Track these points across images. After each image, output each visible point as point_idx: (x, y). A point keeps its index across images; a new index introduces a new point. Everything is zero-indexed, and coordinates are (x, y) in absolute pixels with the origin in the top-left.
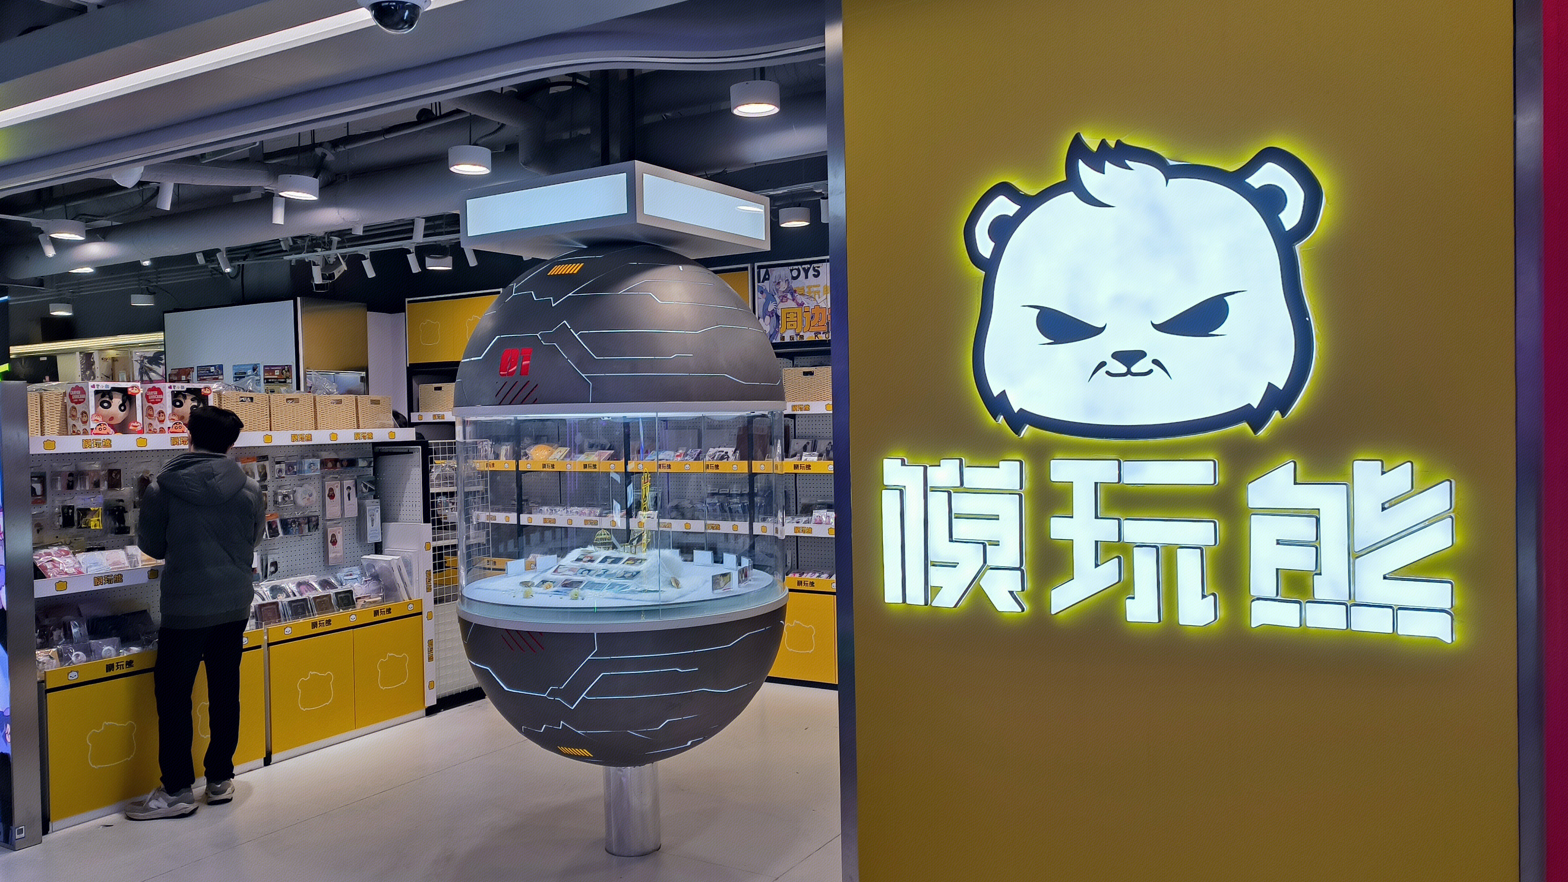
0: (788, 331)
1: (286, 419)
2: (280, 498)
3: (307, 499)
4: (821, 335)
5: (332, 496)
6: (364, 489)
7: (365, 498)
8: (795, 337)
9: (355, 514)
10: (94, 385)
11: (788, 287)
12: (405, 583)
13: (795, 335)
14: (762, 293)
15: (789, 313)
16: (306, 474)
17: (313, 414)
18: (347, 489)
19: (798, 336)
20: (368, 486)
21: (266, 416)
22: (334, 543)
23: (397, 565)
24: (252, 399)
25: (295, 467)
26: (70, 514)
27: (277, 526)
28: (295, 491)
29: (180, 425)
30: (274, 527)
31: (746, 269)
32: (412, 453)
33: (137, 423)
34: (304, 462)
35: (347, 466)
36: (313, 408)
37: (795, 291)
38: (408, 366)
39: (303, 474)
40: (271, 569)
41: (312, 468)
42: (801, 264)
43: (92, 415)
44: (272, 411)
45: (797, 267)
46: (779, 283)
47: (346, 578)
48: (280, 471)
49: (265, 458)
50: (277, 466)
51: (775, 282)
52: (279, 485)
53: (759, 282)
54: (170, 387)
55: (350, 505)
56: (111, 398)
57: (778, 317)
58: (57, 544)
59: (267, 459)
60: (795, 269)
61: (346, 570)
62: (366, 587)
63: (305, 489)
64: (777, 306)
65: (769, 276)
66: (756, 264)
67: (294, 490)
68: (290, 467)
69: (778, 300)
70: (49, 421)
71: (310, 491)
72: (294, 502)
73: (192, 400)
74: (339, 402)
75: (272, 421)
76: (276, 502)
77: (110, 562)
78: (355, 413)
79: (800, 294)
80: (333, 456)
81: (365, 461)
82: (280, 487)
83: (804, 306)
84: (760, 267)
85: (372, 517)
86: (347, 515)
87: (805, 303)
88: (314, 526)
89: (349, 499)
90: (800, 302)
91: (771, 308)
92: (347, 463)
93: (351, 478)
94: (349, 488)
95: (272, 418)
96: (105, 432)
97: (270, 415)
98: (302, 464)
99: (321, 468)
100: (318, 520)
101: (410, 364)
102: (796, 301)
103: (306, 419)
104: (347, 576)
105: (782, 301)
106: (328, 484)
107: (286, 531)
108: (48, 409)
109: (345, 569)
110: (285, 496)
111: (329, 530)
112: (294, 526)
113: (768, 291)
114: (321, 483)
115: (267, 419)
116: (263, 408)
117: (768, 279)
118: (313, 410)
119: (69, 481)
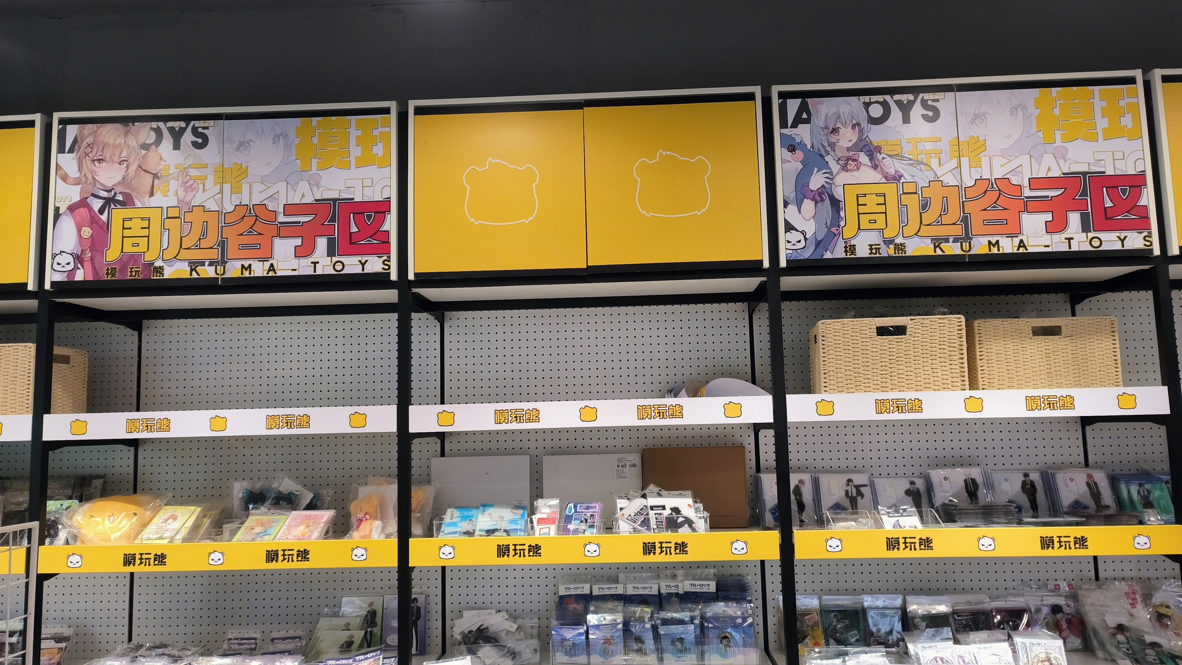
0: (862, 234)
4: (951, 244)
8: (883, 246)
11: (860, 139)
13: (882, 243)
14: (792, 149)
15: (865, 195)
19: (892, 246)
31: (751, 97)
37: (879, 149)
42: (891, 91)
45: (880, 98)
46: (835, 131)
51: (827, 127)
53: (784, 124)
57: (835, 203)
60: (877, 102)
64: (832, 179)
65: (809, 114)
66: (776, 89)
69: (835, 167)
79: (890, 156)
83: (903, 180)
84: (784, 96)
87: (905, 174)
90: (892, 171)
91: (816, 181)
102: (881, 168)
105: (845, 168)
113: (809, 147)
117: (807, 121)
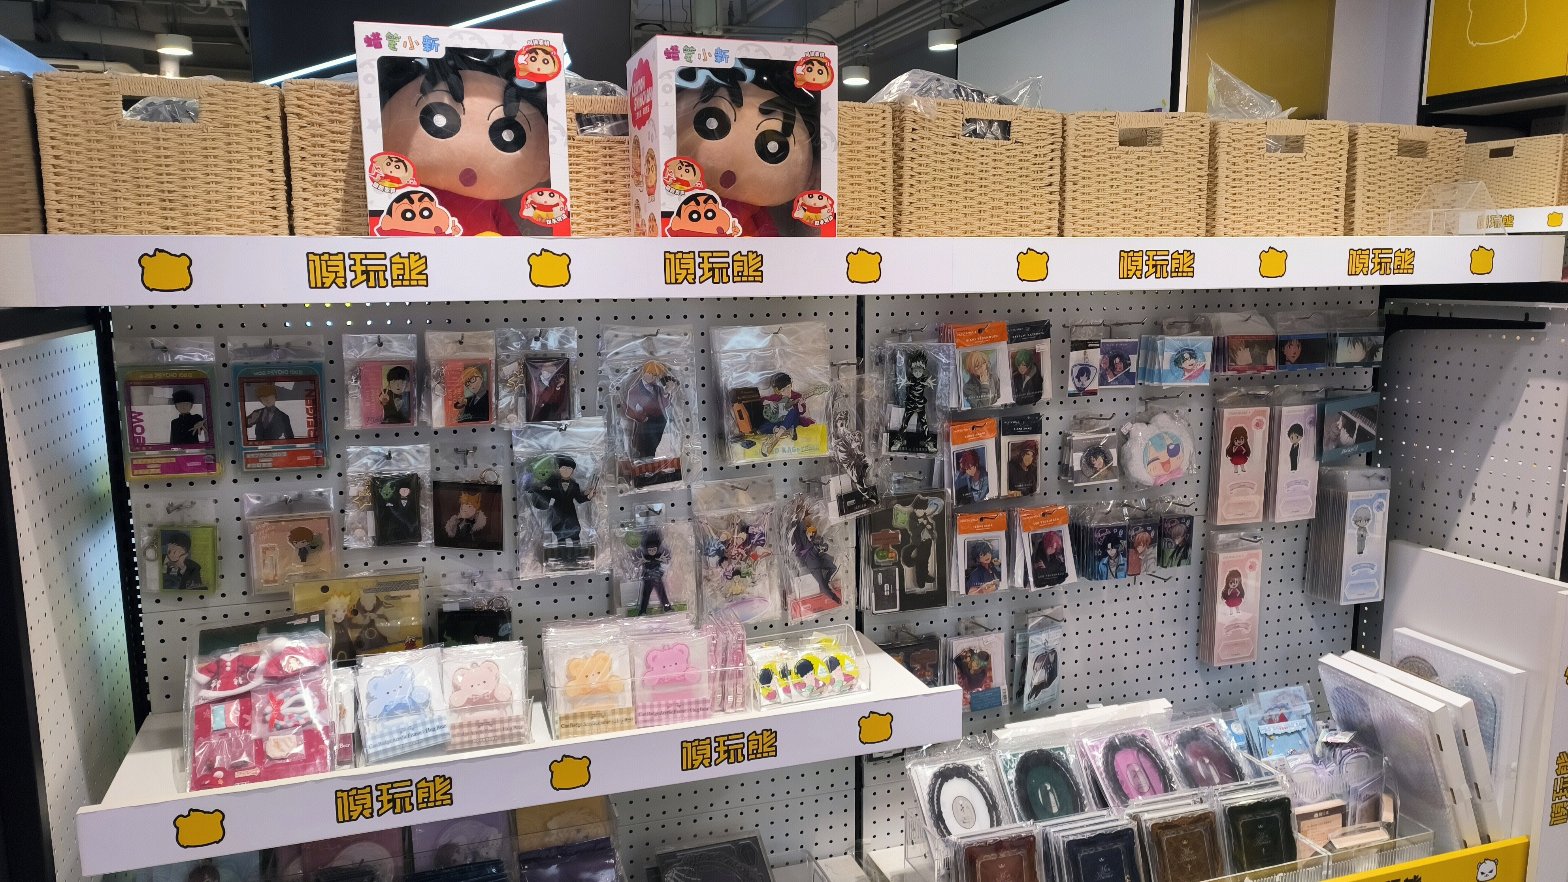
1: (1113, 199)
2: (1076, 460)
3: (1163, 464)
5: (1240, 455)
6: (1345, 437)
7: (1344, 461)
9: (1307, 510)
10: (377, 36)
12: (1475, 787)
16: (1166, 385)
17: (1204, 186)
18: (1289, 434)
20: (1359, 422)
21: (1050, 189)
22: (1234, 597)
23: (1456, 726)
24: (1005, 127)
25: (1133, 358)
26: (404, 503)
27: (1061, 551)
28: (1126, 438)
29: (710, 205)
30: (1050, 551)
32: (1541, 326)
33: (552, 194)
34: (1163, 345)
35: (1300, 361)
36: (1205, 166)
38: (1424, 103)
39: (1156, 384)
40: (1034, 676)
41: (1186, 365)
43: (372, 159)
44: (1069, 171)
47: (1269, 729)
48: (1084, 371)
49: (1042, 330)
50: (1076, 357)
52: (1079, 417)
54: (672, 54)
55: (1296, 482)
56: (458, 98)
58: (304, 621)
59: (1047, 335)
61: (1266, 697)
62: (1331, 773)
63: (1157, 432)
67: (1125, 432)
68: (1117, 360)
70: (307, 186)
71: (1172, 437)
72: (1122, 470)
73: (765, 111)
74: (1294, 145)
75: (1069, 204)
76: (1065, 469)
77: (460, 699)
78: (1342, 186)
80: (1259, 327)
81: (1359, 347)
82: (1081, 423)
85: (1362, 524)
86: (1284, 514)
88: (1178, 548)
89: (1294, 466)
92: (1298, 351)
93: (1306, 397)
94: (1296, 430)
95: (1068, 195)
96: (427, 226)
97: (1063, 183)
98: (1155, 349)
99: (1215, 367)
100: (1190, 530)
101: (1428, 99)
103: (1180, 201)
104: (1271, 721)
106: (1232, 417)
107: (1087, 568)
108: (302, 143)
109: (1262, 694)
110: (1094, 451)
111: (1222, 557)
112: (1112, 552)
114: (1208, 411)
115: (1052, 197)
116: (1039, 160)
118: (1204, 173)
119: (390, 393)
